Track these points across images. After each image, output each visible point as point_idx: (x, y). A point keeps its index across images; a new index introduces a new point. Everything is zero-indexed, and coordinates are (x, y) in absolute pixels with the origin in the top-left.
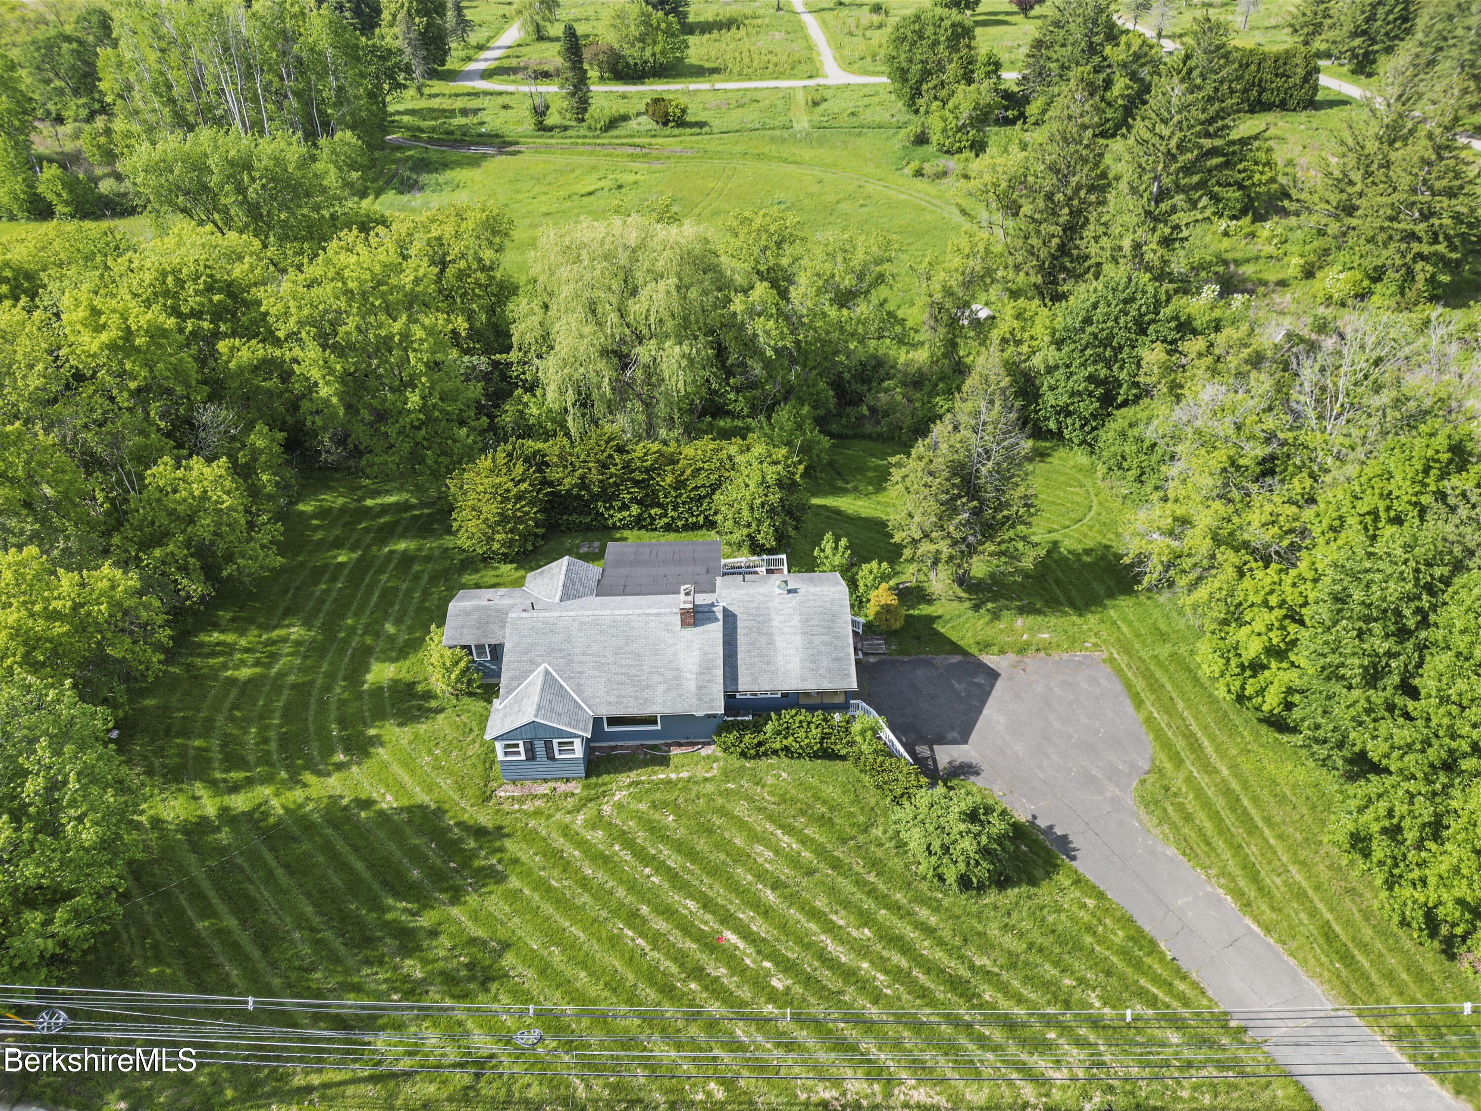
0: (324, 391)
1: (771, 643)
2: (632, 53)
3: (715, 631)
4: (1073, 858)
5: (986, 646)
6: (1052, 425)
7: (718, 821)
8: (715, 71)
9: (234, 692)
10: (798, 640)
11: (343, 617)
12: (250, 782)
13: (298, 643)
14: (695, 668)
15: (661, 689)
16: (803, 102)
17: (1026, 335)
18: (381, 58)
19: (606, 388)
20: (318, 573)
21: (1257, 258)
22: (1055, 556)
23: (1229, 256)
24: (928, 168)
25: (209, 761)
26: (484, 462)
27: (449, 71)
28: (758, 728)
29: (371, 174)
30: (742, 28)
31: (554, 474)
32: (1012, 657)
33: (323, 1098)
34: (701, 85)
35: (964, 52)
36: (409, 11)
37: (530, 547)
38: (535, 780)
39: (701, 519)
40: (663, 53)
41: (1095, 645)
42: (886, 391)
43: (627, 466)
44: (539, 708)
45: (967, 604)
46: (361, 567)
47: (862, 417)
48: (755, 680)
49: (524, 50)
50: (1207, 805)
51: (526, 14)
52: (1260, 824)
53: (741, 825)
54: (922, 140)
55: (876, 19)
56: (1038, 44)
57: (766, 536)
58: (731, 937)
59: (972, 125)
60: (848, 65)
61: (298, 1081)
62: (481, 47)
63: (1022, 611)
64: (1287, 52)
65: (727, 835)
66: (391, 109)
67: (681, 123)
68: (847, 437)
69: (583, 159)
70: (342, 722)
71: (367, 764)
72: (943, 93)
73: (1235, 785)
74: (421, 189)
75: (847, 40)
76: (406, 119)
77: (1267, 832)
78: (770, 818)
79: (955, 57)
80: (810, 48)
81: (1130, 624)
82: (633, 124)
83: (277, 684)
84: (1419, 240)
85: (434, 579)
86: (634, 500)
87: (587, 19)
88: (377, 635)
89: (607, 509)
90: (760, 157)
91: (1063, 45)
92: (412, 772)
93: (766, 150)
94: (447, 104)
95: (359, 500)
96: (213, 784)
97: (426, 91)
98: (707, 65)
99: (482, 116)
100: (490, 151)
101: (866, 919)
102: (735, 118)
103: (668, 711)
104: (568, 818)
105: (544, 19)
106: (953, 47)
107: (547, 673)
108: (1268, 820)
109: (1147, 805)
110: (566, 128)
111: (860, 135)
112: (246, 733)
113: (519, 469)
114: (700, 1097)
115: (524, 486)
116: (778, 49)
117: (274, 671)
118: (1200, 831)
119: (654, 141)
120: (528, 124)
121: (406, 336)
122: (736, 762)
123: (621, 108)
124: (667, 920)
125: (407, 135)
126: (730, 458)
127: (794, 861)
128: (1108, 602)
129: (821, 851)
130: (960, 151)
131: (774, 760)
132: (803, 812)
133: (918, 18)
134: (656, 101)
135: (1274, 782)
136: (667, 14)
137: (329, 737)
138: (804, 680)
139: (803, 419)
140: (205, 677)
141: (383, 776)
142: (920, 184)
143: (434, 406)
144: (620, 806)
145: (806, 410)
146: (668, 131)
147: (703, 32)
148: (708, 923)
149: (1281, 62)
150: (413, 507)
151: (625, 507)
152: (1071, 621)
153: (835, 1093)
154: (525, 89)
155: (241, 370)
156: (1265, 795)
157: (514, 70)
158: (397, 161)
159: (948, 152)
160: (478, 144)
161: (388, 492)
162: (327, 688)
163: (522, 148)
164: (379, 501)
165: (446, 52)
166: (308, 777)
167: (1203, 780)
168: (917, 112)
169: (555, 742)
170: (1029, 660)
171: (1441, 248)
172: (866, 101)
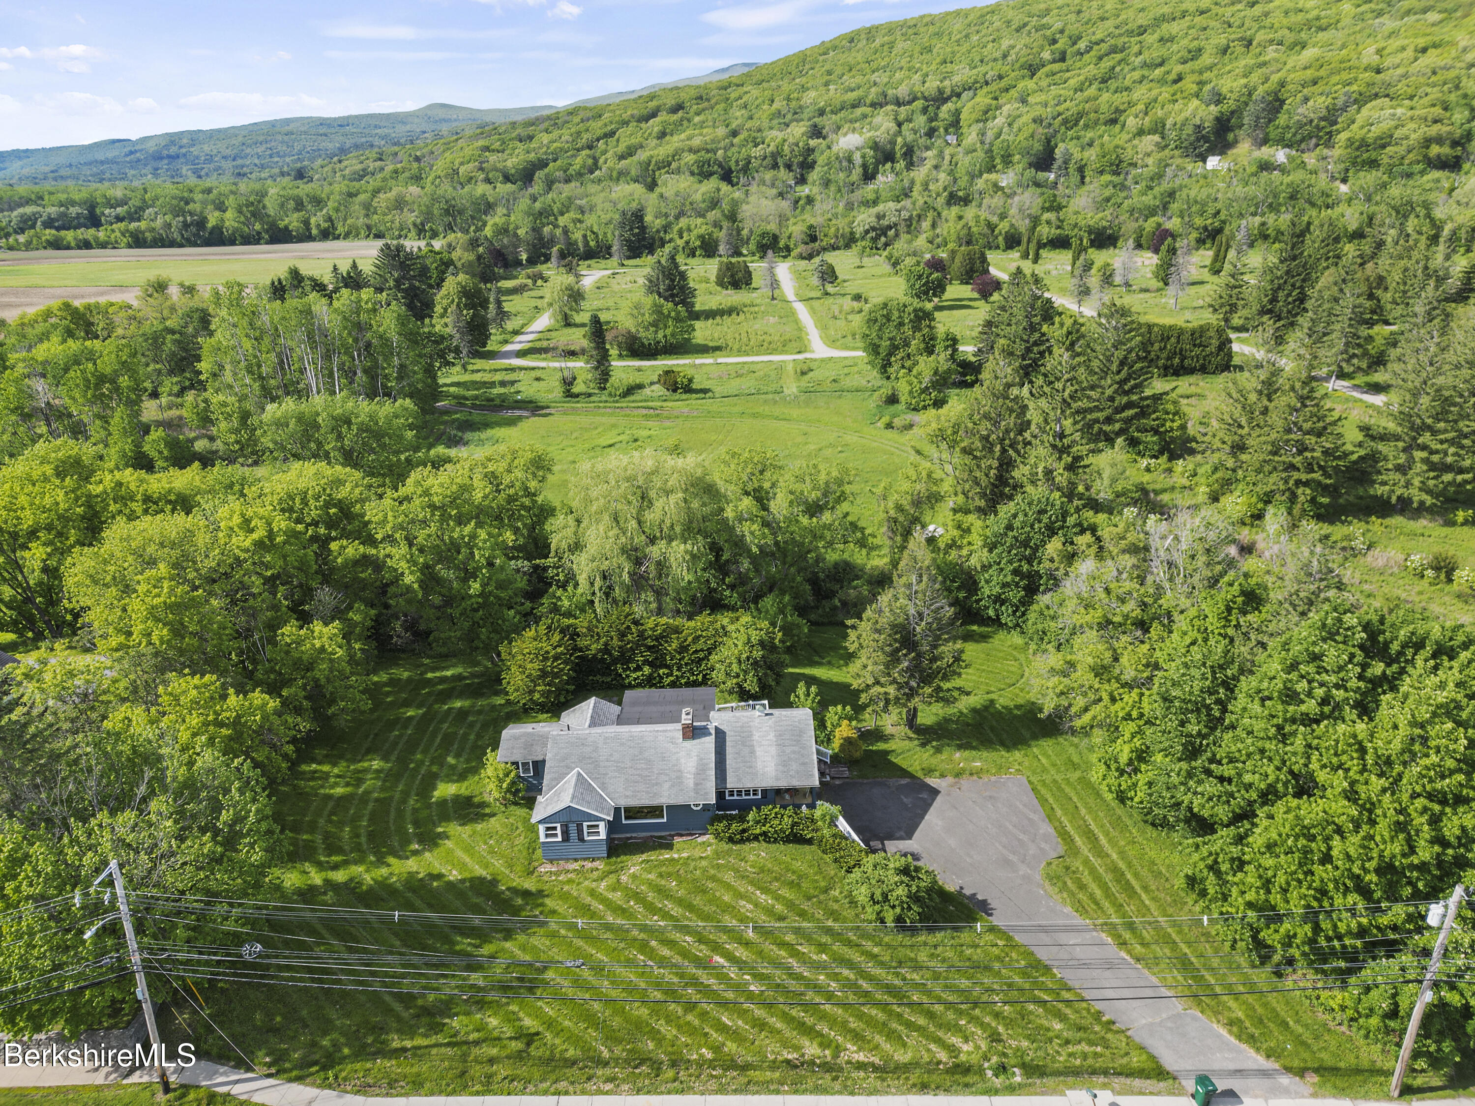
0: (408, 579)
1: (753, 752)
2: (647, 336)
3: (709, 742)
4: (991, 915)
5: (929, 771)
6: (991, 612)
7: (710, 885)
8: (718, 349)
9: (330, 805)
10: (773, 750)
11: (414, 753)
12: (346, 863)
13: (378, 771)
14: (693, 770)
15: (666, 786)
16: (792, 372)
17: (965, 541)
18: (436, 342)
19: (626, 577)
20: (391, 725)
21: (1173, 488)
22: (992, 710)
23: (1150, 487)
24: (897, 422)
25: (315, 849)
26: (530, 633)
27: (490, 352)
28: (742, 819)
29: (424, 432)
30: (742, 315)
31: (582, 642)
32: (950, 779)
33: (414, 1055)
34: (706, 360)
35: (926, 331)
36: (458, 305)
37: (562, 699)
38: (567, 860)
39: (700, 678)
40: (673, 335)
41: (1018, 770)
42: (855, 588)
43: (641, 634)
44: (573, 797)
45: (916, 742)
46: (425, 720)
47: (835, 608)
48: (740, 780)
49: (553, 334)
50: (1097, 878)
51: (556, 306)
52: (1139, 891)
53: (728, 887)
54: (892, 400)
55: (856, 305)
56: (989, 324)
57: (751, 685)
58: (719, 959)
59: (934, 388)
60: (832, 342)
61: (396, 1044)
62: (516, 333)
63: (960, 747)
64: (1201, 327)
65: (718, 894)
66: (441, 381)
67: (688, 389)
68: (822, 624)
69: (604, 419)
70: (416, 823)
71: (436, 852)
72: (908, 363)
73: (1122, 865)
74: (466, 444)
75: (831, 322)
76: (452, 389)
77: (1144, 896)
78: (752, 883)
79: (918, 335)
80: (800, 329)
81: (1048, 757)
82: (647, 391)
83: (364, 799)
84: (1298, 470)
85: (485, 726)
86: (646, 662)
87: (608, 309)
88: (442, 765)
89: (625, 670)
90: (755, 416)
91: (1009, 325)
92: (472, 856)
93: (760, 410)
94: (487, 377)
95: (422, 674)
96: (320, 866)
97: (470, 367)
98: (711, 344)
99: (517, 387)
100: (525, 413)
101: (822, 948)
102: (734, 386)
103: (673, 801)
104: (594, 885)
105: (571, 309)
106: (916, 328)
107: (579, 774)
108: (1145, 888)
109: (1051, 880)
110: (590, 395)
111: (840, 397)
112: (342, 831)
113: (557, 637)
114: (695, 1057)
115: (559, 650)
116: (772, 331)
117: (361, 790)
118: (1092, 897)
119: (665, 404)
120: (558, 392)
121: (473, 536)
122: (725, 846)
123: (637, 378)
124: (671, 949)
125: (453, 402)
126: (723, 627)
127: (769, 911)
128: (1033, 743)
129: (790, 905)
130: (925, 408)
131: (755, 844)
132: (777, 879)
133: (885, 305)
134: (667, 373)
135: (1153, 863)
136: (676, 305)
137: (406, 833)
138: (777, 779)
139: (785, 607)
140: (307, 794)
141: (449, 857)
142: (889, 433)
143: (490, 593)
144: (634, 877)
145: (787, 598)
146: (677, 396)
147: (707, 318)
148: (702, 951)
149: (1197, 335)
150: (465, 678)
151: (638, 668)
152: (1000, 755)
153: (795, 1055)
154: (557, 365)
155: (345, 564)
156: (1144, 872)
157: (546, 350)
158: (445, 423)
159: (914, 409)
160: (513, 408)
161: (446, 668)
162: (404, 801)
163: (552, 411)
164: (438, 674)
165: (488, 337)
166: (391, 860)
167: (1095, 861)
168: (888, 378)
169: (585, 824)
170: (965, 782)
171: (1317, 476)
172: (846, 371)
